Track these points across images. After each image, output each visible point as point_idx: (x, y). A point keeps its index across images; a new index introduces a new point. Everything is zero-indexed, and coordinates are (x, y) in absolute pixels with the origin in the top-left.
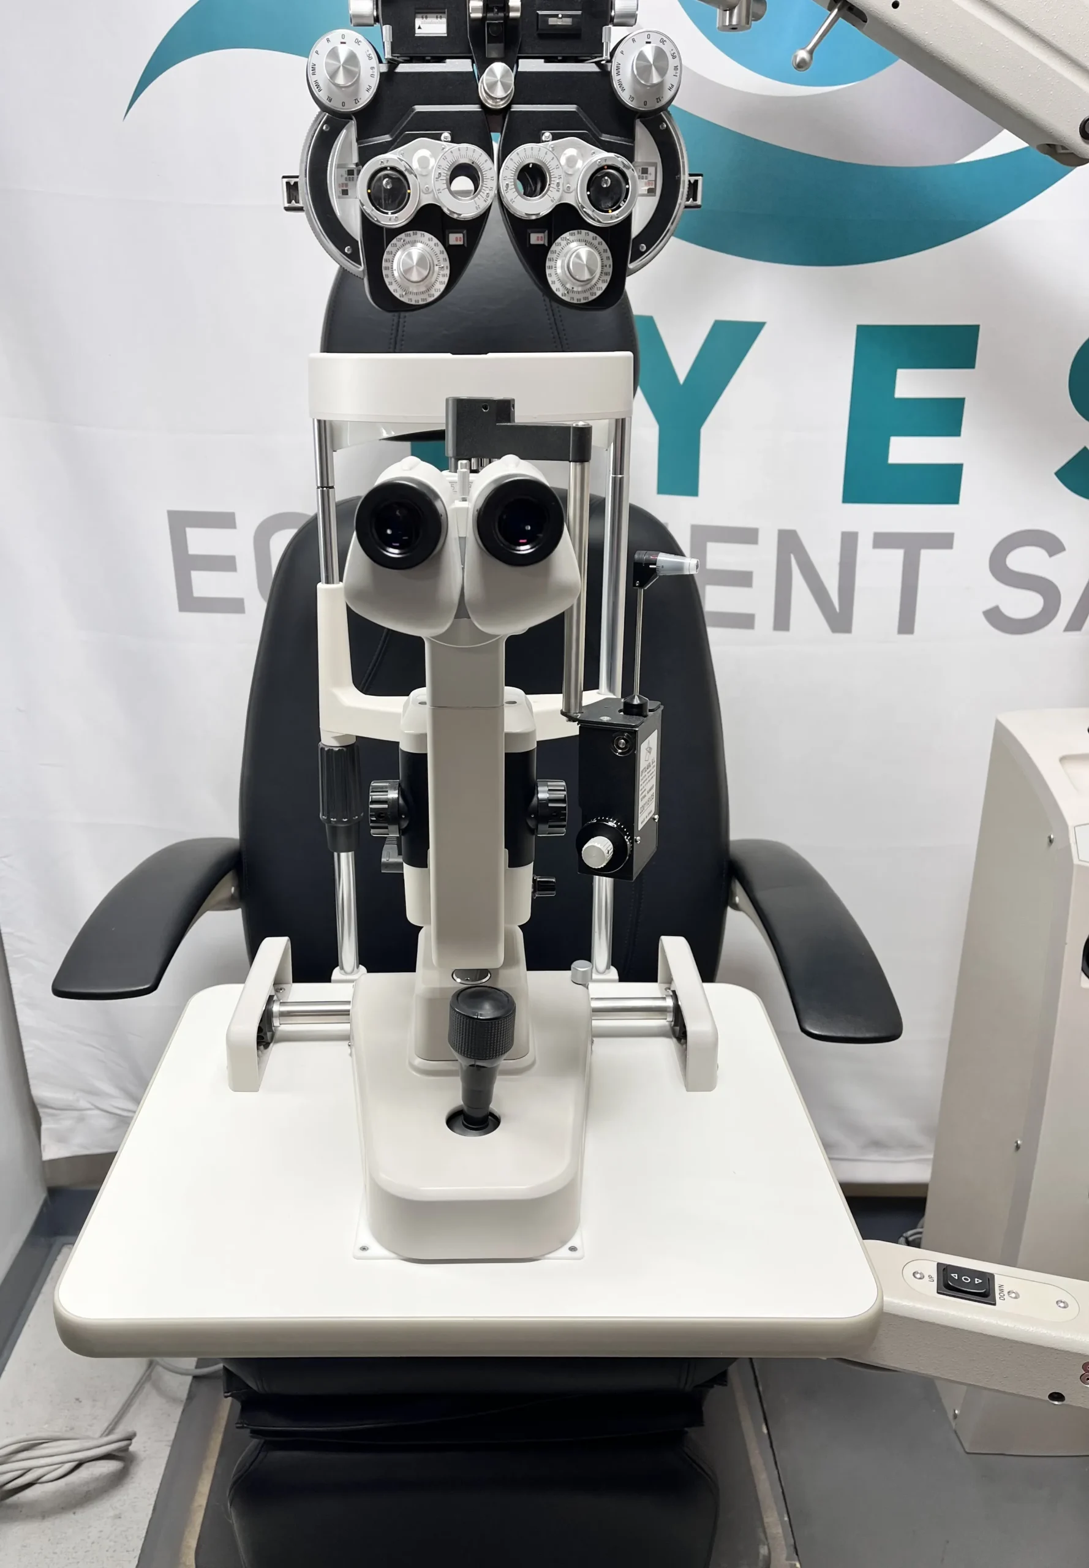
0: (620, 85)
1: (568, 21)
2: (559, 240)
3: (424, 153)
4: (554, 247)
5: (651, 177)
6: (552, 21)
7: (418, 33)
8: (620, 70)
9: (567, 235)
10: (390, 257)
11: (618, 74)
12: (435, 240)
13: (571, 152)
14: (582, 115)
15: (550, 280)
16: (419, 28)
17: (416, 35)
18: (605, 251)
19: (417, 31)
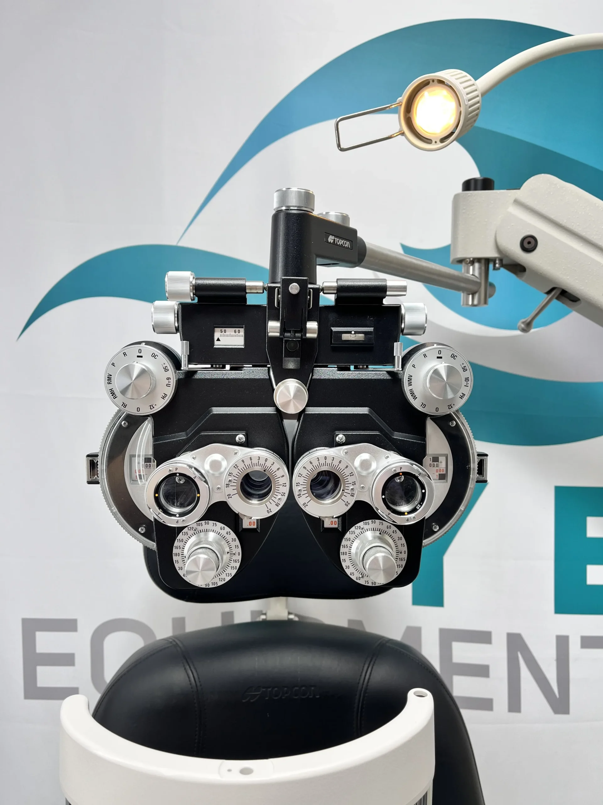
0: (412, 394)
1: (361, 337)
2: (353, 529)
3: (217, 457)
4: (348, 535)
5: (443, 465)
6: (345, 337)
7: (217, 345)
8: (412, 381)
9: (361, 524)
10: (181, 544)
11: (410, 384)
12: (227, 529)
13: (365, 456)
14: (375, 417)
15: (344, 565)
16: (218, 340)
17: (214, 347)
18: (400, 539)
19: (216, 343)
